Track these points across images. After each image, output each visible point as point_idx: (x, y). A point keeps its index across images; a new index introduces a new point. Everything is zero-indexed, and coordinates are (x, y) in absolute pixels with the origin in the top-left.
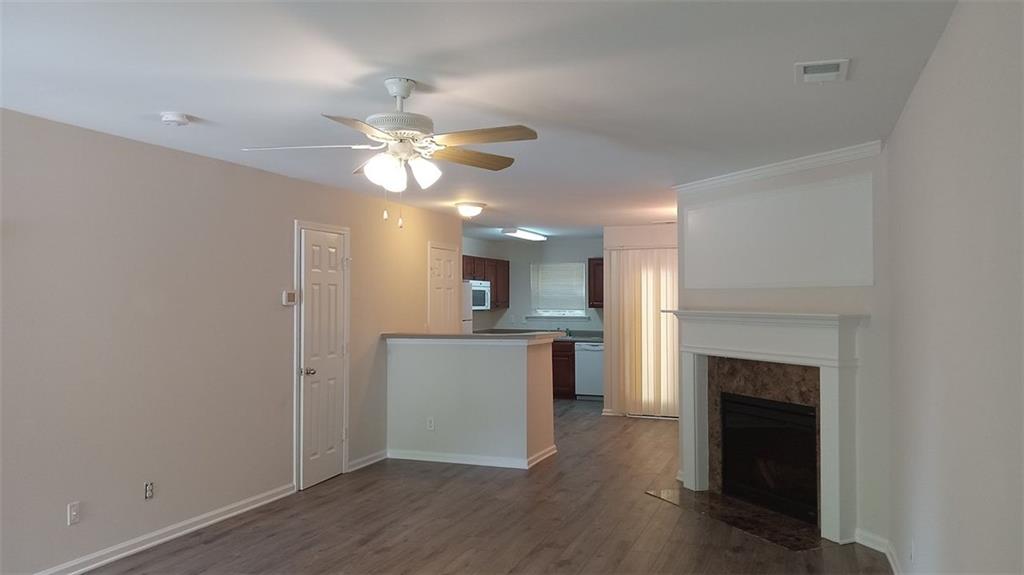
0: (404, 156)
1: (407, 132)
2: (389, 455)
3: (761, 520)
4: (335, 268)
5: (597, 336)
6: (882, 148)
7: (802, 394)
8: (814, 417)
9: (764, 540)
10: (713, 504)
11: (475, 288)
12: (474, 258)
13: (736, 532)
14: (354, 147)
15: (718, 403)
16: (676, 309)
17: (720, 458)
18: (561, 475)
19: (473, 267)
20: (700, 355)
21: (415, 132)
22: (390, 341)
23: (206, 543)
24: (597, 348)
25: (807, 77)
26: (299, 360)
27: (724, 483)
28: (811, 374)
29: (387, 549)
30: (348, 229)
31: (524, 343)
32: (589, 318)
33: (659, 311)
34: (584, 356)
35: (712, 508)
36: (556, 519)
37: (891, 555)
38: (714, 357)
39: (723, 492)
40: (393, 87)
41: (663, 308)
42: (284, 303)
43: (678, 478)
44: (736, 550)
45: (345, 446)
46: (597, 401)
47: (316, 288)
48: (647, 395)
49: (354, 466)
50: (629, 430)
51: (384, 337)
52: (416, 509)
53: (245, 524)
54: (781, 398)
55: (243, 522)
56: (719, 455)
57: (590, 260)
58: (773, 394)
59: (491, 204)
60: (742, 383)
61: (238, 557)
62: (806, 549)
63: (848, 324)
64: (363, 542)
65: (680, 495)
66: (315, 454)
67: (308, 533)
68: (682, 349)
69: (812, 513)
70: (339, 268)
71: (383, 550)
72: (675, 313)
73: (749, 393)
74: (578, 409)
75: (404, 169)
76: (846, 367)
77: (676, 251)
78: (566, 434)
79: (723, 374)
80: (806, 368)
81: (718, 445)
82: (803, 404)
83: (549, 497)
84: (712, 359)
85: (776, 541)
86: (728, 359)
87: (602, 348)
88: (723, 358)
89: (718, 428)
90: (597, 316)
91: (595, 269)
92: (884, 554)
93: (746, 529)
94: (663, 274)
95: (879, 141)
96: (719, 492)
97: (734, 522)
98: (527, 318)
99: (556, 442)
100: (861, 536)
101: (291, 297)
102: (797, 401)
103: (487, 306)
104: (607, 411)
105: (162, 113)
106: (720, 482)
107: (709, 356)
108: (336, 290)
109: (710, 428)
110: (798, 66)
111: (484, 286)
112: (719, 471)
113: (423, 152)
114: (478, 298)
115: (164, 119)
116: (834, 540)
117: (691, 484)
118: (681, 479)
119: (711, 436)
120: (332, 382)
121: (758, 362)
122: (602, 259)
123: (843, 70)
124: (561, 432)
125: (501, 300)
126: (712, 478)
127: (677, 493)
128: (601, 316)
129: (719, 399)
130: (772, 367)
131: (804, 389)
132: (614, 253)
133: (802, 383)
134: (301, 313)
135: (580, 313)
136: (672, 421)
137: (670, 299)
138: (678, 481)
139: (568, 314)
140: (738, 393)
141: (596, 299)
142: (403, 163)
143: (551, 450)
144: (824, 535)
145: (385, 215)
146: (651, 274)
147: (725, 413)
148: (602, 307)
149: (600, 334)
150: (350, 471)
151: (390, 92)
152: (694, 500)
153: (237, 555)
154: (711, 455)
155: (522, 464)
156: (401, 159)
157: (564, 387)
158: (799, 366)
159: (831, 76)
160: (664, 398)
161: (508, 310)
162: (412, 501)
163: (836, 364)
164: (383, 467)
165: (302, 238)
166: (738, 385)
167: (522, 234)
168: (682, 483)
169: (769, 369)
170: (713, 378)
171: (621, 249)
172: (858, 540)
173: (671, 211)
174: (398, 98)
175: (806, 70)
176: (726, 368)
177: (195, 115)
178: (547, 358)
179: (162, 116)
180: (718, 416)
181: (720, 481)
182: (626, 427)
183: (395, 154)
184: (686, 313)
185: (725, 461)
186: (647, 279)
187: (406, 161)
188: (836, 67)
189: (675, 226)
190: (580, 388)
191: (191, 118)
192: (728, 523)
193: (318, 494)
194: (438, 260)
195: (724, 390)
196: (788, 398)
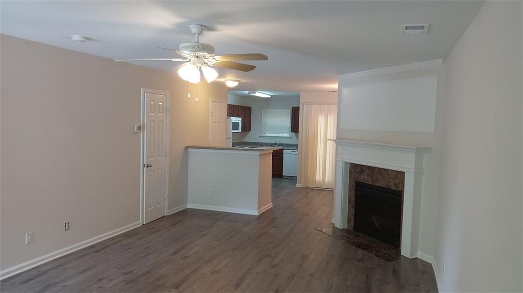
0: (199, 65)
1: (200, 53)
2: (189, 206)
3: (372, 245)
4: (162, 113)
5: (295, 147)
6: (443, 63)
7: (395, 184)
8: (401, 195)
9: (373, 256)
10: (349, 236)
11: (233, 121)
12: (233, 106)
13: (360, 251)
14: (173, 60)
15: (354, 186)
16: (335, 138)
17: (354, 213)
18: (275, 218)
19: (233, 110)
20: (345, 162)
21: (205, 54)
22: (189, 150)
23: (96, 252)
24: (295, 153)
25: (407, 31)
26: (143, 159)
27: (355, 226)
28: (400, 175)
29: (188, 257)
30: (169, 92)
31: (258, 153)
32: (291, 138)
33: (326, 140)
34: (288, 157)
35: (348, 238)
36: (271, 242)
37: (434, 265)
38: (353, 164)
39: (354, 230)
40: (194, 29)
41: (328, 138)
42: (136, 131)
43: (332, 222)
44: (359, 261)
45: (167, 202)
46: (293, 179)
47: (152, 123)
48: (319, 177)
49: (170, 212)
50: (309, 195)
51: (187, 148)
52: (202, 236)
53: (116, 242)
54: (385, 186)
55: (115, 241)
56: (353, 211)
57: (293, 108)
58: (381, 183)
59: (243, 81)
60: (366, 177)
61: (112, 260)
62: (393, 261)
63: (420, 151)
64: (175, 253)
65: (333, 231)
66: (151, 206)
67: (147, 248)
68: (337, 159)
69: (397, 243)
70: (164, 112)
71: (185, 257)
72: (334, 141)
73: (369, 182)
74: (284, 183)
75: (199, 71)
76: (418, 173)
77: (337, 105)
78: (278, 197)
79: (357, 172)
80: (398, 172)
81: (353, 207)
82: (396, 189)
83: (268, 230)
84: (351, 164)
85: (378, 257)
86: (360, 165)
87: (297, 153)
88: (358, 164)
89: (353, 198)
90: (295, 137)
91: (295, 113)
92: (431, 264)
93: (364, 249)
94: (329, 117)
95: (442, 60)
96: (352, 230)
97: (359, 246)
98: (260, 136)
99: (272, 202)
100: (420, 255)
101: (139, 128)
102: (393, 188)
103: (240, 130)
104: (298, 185)
105: (72, 36)
106: (353, 225)
108: (162, 125)
109: (349, 198)
110: (403, 26)
111: (238, 120)
112: (353, 219)
113: (209, 63)
114: (235, 126)
115: (73, 39)
116: (407, 256)
117: (338, 225)
118: (334, 223)
119: (349, 202)
120: (160, 171)
121: (374, 168)
122: (299, 108)
123: (426, 29)
124: (275, 196)
125: (247, 127)
126: (349, 222)
127: (331, 229)
128: (298, 137)
129: (354, 184)
130: (382, 170)
131: (397, 182)
132: (305, 106)
133: (396, 179)
134: (144, 136)
135: (286, 135)
136: (331, 191)
137: (332, 133)
138: (332, 223)
139: (280, 135)
140: (364, 182)
141: (295, 128)
142: (198, 68)
143: (270, 205)
144: (402, 253)
145: (189, 96)
146: (323, 117)
147: (357, 190)
148: (298, 132)
149: (296, 146)
150: (169, 214)
151: (192, 31)
152: (340, 233)
153: (112, 258)
154: (349, 212)
155: (255, 212)
156: (197, 67)
157: (277, 171)
158: (395, 171)
159: (419, 31)
160: (327, 179)
161: (250, 132)
162: (201, 231)
163: (414, 171)
164: (185, 213)
165: (145, 96)
166: (364, 178)
167: (258, 94)
168: (334, 224)
169: (380, 171)
170: (352, 174)
171: (309, 104)
172: (418, 257)
173: (335, 86)
174: (197, 35)
175: (407, 28)
176: (358, 170)
177: (90, 37)
178: (269, 160)
179: (72, 38)
180: (353, 193)
182: (308, 193)
183: (194, 64)
184: (340, 140)
185: (356, 215)
186: (321, 120)
187: (200, 68)
188: (423, 27)
189: (337, 93)
190: (285, 173)
191: (87, 39)
192: (356, 246)
193: (153, 226)
194: (215, 108)
195: (357, 180)
196: (388, 186)
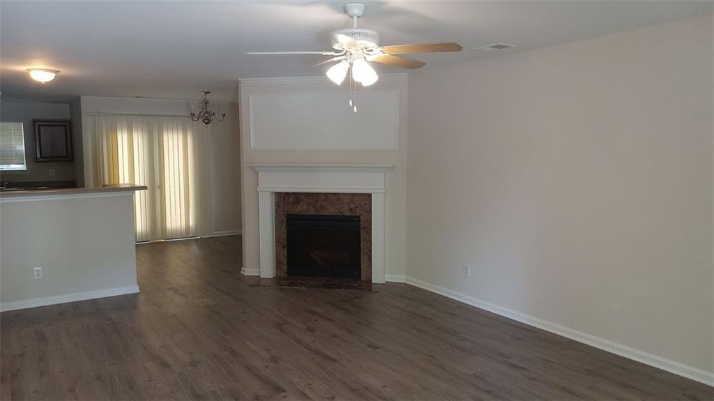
7: (350, 209)
8: (359, 221)
15: (284, 221)
17: (286, 255)
27: (289, 269)
38: (281, 193)
39: (288, 274)
54: (336, 213)
56: (285, 252)
58: (330, 211)
60: (305, 207)
73: (310, 213)
79: (288, 203)
81: (284, 247)
82: (352, 214)
84: (279, 194)
86: (292, 193)
88: (289, 193)
89: (284, 237)
92: (405, 283)
94: (135, 135)
96: (286, 275)
100: (390, 278)
102: (348, 214)
107: (275, 193)
112: (285, 262)
116: (379, 283)
119: (278, 242)
121: (318, 194)
126: (278, 267)
129: (285, 219)
130: (329, 196)
131: (352, 206)
133: (351, 203)
135: (21, 167)
140: (301, 213)
144: (374, 281)
146: (125, 136)
147: (289, 226)
154: (278, 254)
158: (348, 194)
166: (301, 209)
169: (327, 197)
170: (279, 206)
172: (388, 280)
176: (291, 200)
180: (284, 229)
181: (285, 268)
185: (290, 257)
186: (122, 138)
195: (289, 213)
196: (342, 213)
